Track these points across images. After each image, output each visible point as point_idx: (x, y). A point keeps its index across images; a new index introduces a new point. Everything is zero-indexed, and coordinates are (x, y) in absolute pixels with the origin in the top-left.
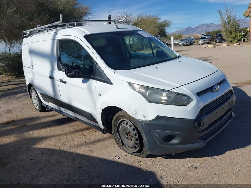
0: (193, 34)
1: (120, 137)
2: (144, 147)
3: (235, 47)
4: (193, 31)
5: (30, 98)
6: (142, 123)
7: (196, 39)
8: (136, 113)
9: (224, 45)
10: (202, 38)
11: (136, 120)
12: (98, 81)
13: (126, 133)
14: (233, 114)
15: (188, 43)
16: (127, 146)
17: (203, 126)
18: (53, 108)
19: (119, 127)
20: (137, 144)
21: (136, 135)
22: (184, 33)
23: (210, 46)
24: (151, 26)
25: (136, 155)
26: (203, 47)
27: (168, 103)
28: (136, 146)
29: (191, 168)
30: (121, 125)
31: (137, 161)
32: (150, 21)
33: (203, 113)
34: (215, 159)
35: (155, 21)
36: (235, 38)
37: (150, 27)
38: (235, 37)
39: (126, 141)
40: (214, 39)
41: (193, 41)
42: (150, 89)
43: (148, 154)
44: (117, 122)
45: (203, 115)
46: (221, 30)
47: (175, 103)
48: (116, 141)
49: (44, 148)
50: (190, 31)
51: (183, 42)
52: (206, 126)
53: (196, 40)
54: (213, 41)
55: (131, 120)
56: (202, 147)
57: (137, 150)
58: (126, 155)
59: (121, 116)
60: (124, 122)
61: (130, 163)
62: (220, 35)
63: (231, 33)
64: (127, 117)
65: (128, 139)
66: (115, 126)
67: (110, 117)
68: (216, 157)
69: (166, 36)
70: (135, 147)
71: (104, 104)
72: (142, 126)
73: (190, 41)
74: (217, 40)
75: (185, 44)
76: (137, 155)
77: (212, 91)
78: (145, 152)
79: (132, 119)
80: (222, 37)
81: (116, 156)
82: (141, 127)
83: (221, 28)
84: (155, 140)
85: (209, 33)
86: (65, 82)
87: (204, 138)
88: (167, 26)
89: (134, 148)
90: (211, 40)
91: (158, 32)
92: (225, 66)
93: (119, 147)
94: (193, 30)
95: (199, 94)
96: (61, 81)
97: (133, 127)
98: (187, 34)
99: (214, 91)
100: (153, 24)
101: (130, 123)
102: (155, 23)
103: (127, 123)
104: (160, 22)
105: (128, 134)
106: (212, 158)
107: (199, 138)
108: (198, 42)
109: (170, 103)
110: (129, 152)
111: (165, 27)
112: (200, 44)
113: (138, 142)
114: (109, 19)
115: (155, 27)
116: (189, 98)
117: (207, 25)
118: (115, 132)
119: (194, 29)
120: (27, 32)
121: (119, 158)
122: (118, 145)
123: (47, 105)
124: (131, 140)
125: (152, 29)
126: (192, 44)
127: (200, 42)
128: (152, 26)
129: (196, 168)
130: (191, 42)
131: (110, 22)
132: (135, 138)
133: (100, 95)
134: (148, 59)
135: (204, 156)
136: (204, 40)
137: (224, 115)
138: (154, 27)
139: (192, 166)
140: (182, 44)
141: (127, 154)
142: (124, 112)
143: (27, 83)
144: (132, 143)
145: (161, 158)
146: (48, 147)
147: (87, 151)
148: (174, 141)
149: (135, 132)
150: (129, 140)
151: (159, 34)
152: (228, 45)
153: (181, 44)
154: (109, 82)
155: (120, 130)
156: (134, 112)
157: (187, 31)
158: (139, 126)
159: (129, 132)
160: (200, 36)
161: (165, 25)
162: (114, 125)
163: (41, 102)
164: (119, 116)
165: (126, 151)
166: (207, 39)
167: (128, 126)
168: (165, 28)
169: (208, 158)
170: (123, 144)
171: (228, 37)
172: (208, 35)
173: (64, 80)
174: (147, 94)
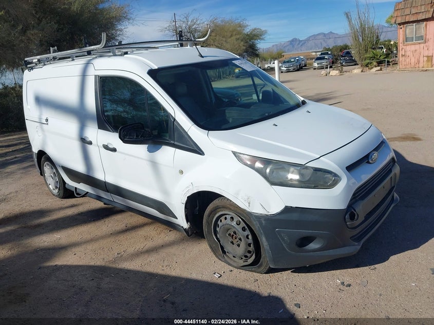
0: (301, 51)
1: (219, 241)
2: (262, 257)
3: (375, 74)
4: (301, 46)
5: (41, 175)
6: (260, 218)
7: (307, 59)
8: (249, 203)
9: (357, 70)
10: (318, 59)
11: (250, 214)
12: (177, 149)
13: (230, 235)
14: (396, 195)
15: (295, 67)
16: (231, 256)
17: (357, 219)
18: (88, 192)
19: (216, 225)
20: (249, 252)
21: (247, 237)
22: (286, 49)
23: (334, 72)
24: (232, 38)
25: (247, 269)
26: (322, 73)
27: (303, 185)
28: (249, 255)
29: (341, 287)
30: (221, 221)
31: (251, 278)
32: (231, 29)
33: (357, 199)
34: (376, 270)
35: (238, 29)
36: (373, 60)
37: (230, 39)
38: (373, 58)
39: (228, 247)
40: (337, 59)
41: (303, 62)
42: (273, 162)
43: (270, 267)
44: (213, 217)
45: (356, 201)
46: (349, 44)
47: (313, 186)
48: (211, 247)
49: (87, 266)
50: (295, 47)
51: (287, 65)
52: (361, 218)
53: (308, 62)
54: (336, 63)
55: (240, 214)
56: (355, 253)
57: (250, 261)
58: (231, 271)
59: (220, 207)
60: (225, 216)
61: (240, 285)
62: (348, 53)
63: (366, 51)
64: (233, 209)
65: (233, 244)
66: (209, 224)
67: (198, 208)
68: (376, 266)
69: (257, 56)
70: (246, 256)
71: (191, 187)
72: (261, 223)
73: (298, 64)
74: (343, 62)
75: (291, 69)
76: (250, 269)
77: (368, 162)
78: (264, 265)
79: (241, 212)
80: (352, 57)
81: (214, 274)
82: (258, 225)
83: (349, 42)
84: (282, 245)
85: (329, 49)
86: (114, 150)
87: (357, 239)
88: (260, 39)
89: (244, 258)
90: (333, 63)
91: (244, 48)
92: (364, 110)
93: (217, 257)
94: (301, 44)
95: (350, 168)
96: (106, 147)
97: (243, 225)
98: (291, 51)
99: (371, 162)
100: (236, 35)
101: (236, 219)
102: (239, 33)
103: (232, 218)
104: (247, 30)
105: (233, 235)
106: (371, 268)
107: (351, 238)
108: (311, 64)
109: (307, 185)
110: (235, 265)
111: (255, 40)
112: (315, 69)
113: (252, 248)
114: (180, 39)
115: (239, 41)
116: (335, 175)
117: (325, 35)
118: (210, 232)
119: (303, 42)
120: (34, 61)
121: (219, 276)
122: (215, 254)
123: (76, 188)
124: (239, 245)
125: (234, 43)
126: (302, 68)
127: (316, 65)
128: (234, 38)
129: (349, 285)
130: (300, 65)
131: (181, 42)
132: (246, 242)
133: (181, 172)
134: (252, 107)
135: (358, 266)
136: (322, 61)
137: (384, 198)
138: (237, 39)
139: (343, 283)
140: (286, 69)
141: (232, 268)
142: (225, 201)
143: (35, 150)
144: (241, 250)
145: (289, 271)
146: (92, 263)
147: (163, 267)
148: (313, 246)
149: (248, 232)
150: (235, 246)
151: (246, 51)
152: (362, 71)
153: (284, 68)
154: (198, 151)
155: (218, 229)
156: (245, 201)
157: (291, 46)
158: (255, 223)
159: (235, 233)
160: (314, 54)
161: (255, 35)
162: (207, 222)
163: (64, 183)
164: (217, 206)
165: (229, 264)
166: (327, 61)
167: (234, 223)
168: (256, 42)
169: (365, 268)
170: (224, 252)
171: (362, 57)
172: (327, 54)
173: (111, 147)
174: (268, 171)
